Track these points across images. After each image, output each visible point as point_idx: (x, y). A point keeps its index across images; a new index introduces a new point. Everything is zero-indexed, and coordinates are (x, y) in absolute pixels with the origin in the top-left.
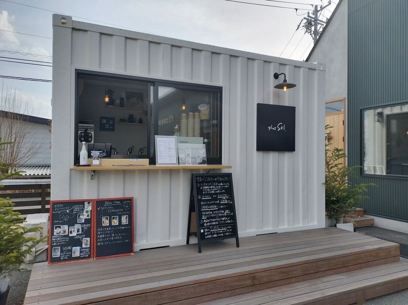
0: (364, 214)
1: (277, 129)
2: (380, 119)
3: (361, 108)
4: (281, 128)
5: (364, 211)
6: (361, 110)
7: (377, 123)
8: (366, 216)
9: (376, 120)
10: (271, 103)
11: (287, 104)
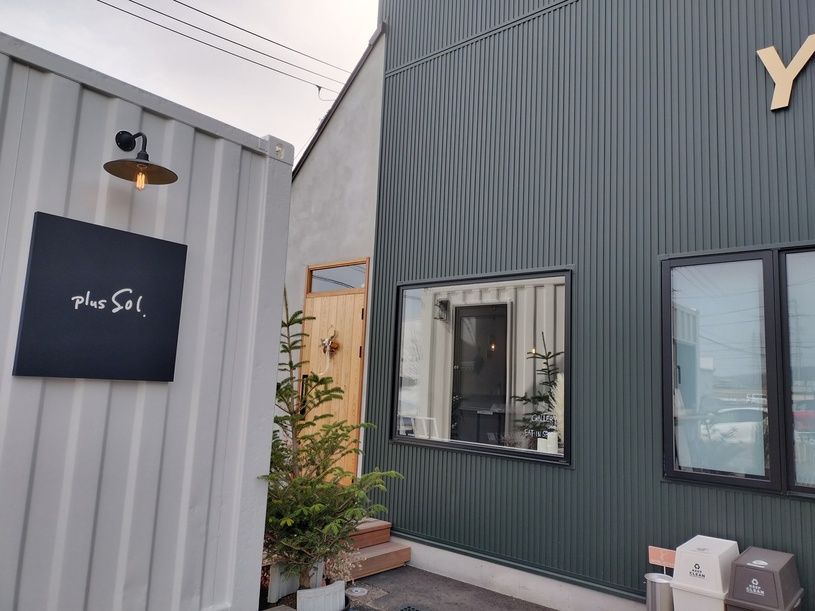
0: (391, 534)
1: (109, 305)
2: (444, 316)
3: (399, 283)
4: (124, 302)
5: (392, 529)
6: (398, 288)
7: (439, 322)
8: (395, 540)
9: (437, 316)
10: (100, 220)
11: (159, 234)
